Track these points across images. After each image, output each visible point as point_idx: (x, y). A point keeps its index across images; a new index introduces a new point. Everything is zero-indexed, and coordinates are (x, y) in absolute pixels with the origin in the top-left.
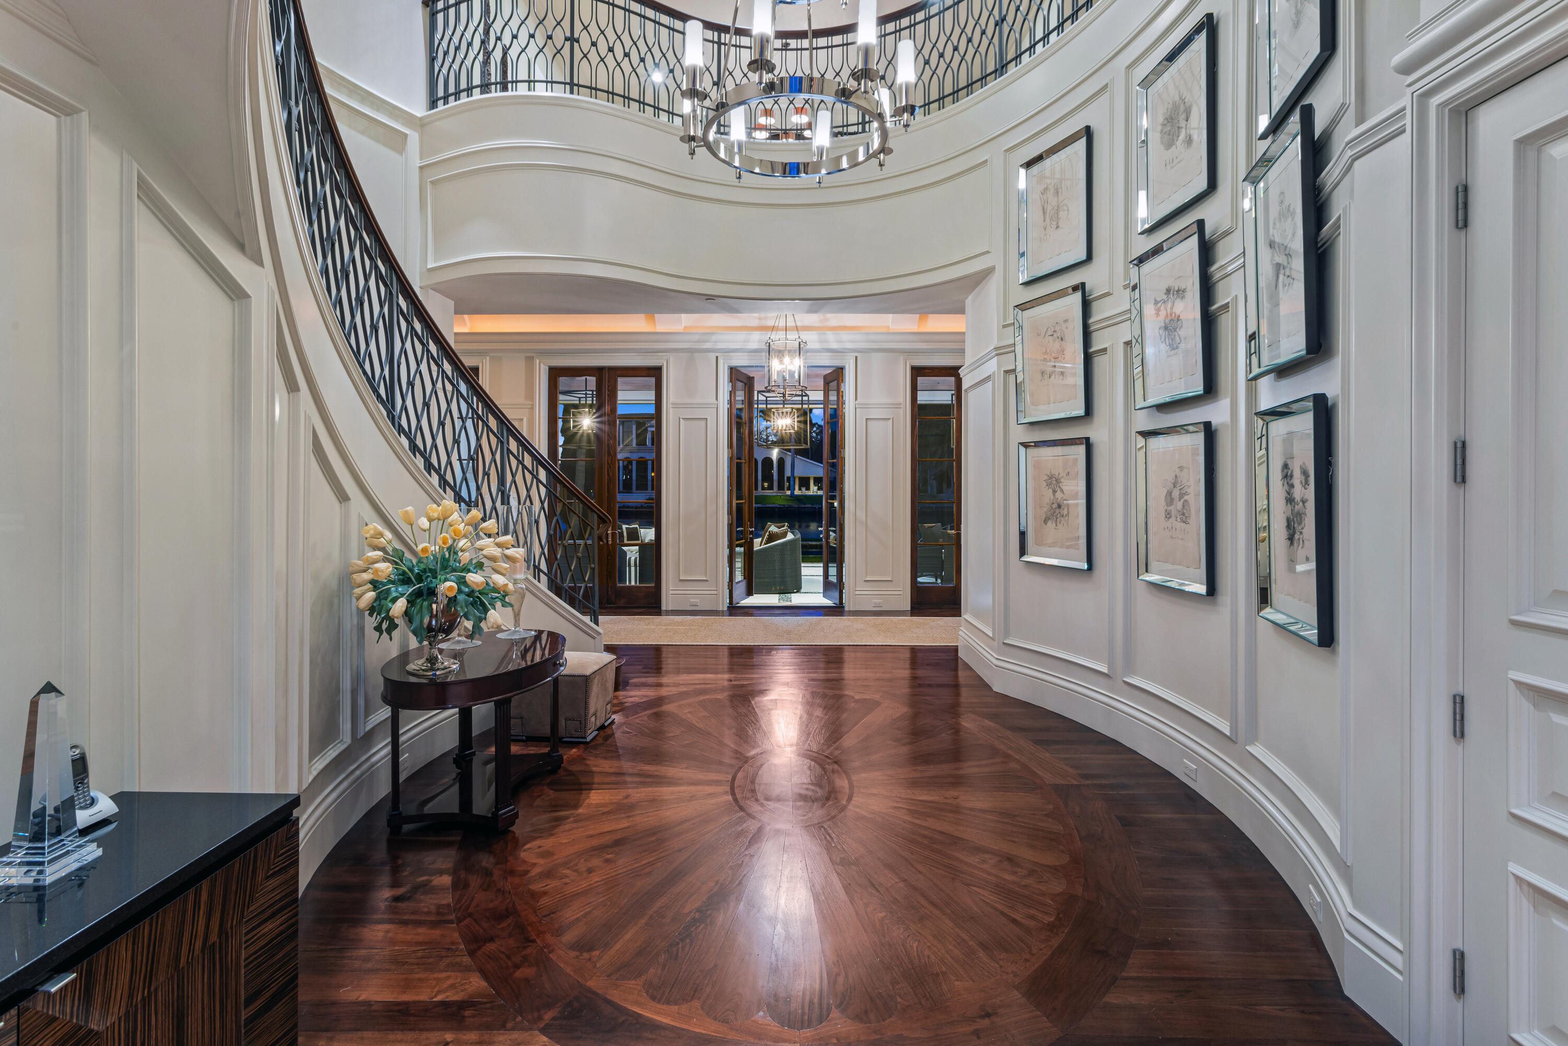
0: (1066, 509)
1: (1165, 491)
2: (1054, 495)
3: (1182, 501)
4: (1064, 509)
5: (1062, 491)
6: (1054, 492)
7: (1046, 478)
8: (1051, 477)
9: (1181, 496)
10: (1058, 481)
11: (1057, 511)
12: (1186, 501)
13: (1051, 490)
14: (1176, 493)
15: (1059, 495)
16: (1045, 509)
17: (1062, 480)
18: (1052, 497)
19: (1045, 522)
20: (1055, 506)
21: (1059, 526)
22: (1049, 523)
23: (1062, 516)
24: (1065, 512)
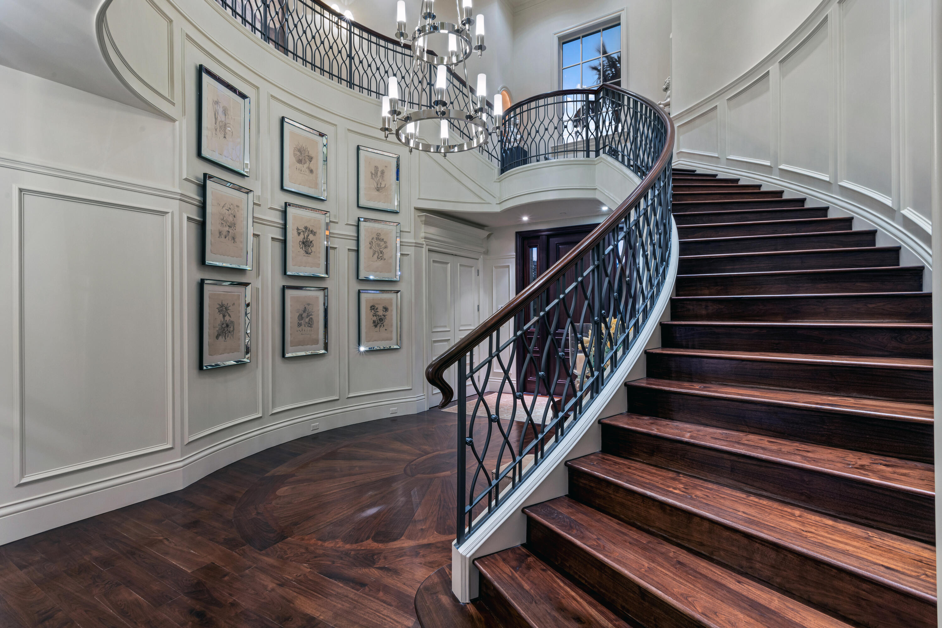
0: (232, 327)
1: (298, 314)
2: (224, 319)
3: (309, 318)
4: (230, 327)
5: (230, 316)
6: (224, 316)
7: (218, 306)
8: (222, 306)
9: (308, 316)
10: (227, 309)
11: (226, 329)
12: (311, 318)
13: (221, 315)
14: (305, 315)
15: (227, 318)
16: (217, 329)
17: (230, 308)
18: (222, 320)
19: (217, 337)
20: (224, 325)
21: (228, 339)
22: (220, 337)
23: (230, 332)
24: (232, 329)
